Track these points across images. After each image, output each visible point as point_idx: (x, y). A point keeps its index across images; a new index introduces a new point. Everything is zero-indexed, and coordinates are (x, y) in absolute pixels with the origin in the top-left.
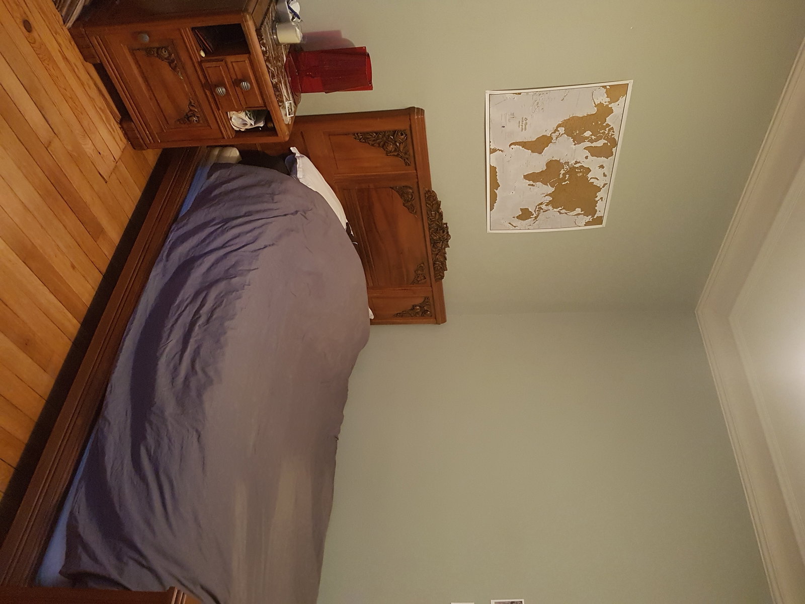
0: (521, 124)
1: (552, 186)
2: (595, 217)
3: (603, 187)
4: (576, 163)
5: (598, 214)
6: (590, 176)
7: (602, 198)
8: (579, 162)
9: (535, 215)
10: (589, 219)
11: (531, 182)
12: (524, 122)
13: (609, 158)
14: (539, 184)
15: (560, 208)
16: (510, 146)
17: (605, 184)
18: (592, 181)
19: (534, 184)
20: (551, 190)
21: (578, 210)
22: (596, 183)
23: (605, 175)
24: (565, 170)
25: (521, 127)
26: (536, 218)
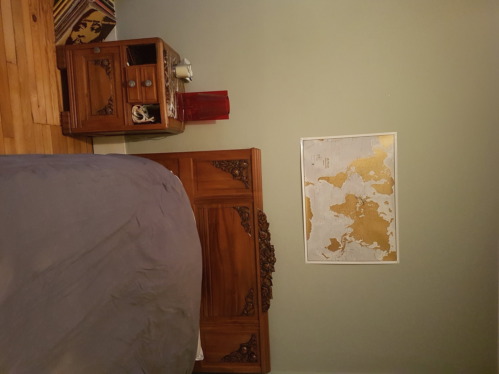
0: (325, 163)
1: (352, 218)
2: (390, 253)
3: (391, 222)
4: (367, 198)
5: (392, 249)
6: (379, 210)
7: (392, 233)
8: (369, 198)
9: (342, 246)
10: (385, 253)
11: (336, 214)
12: (327, 161)
13: (391, 195)
14: (342, 215)
15: (361, 241)
16: (318, 180)
17: (392, 219)
18: (381, 215)
19: (338, 215)
20: (352, 222)
21: (375, 244)
22: (385, 218)
23: (390, 211)
24: (360, 204)
25: (325, 165)
26: (343, 249)
